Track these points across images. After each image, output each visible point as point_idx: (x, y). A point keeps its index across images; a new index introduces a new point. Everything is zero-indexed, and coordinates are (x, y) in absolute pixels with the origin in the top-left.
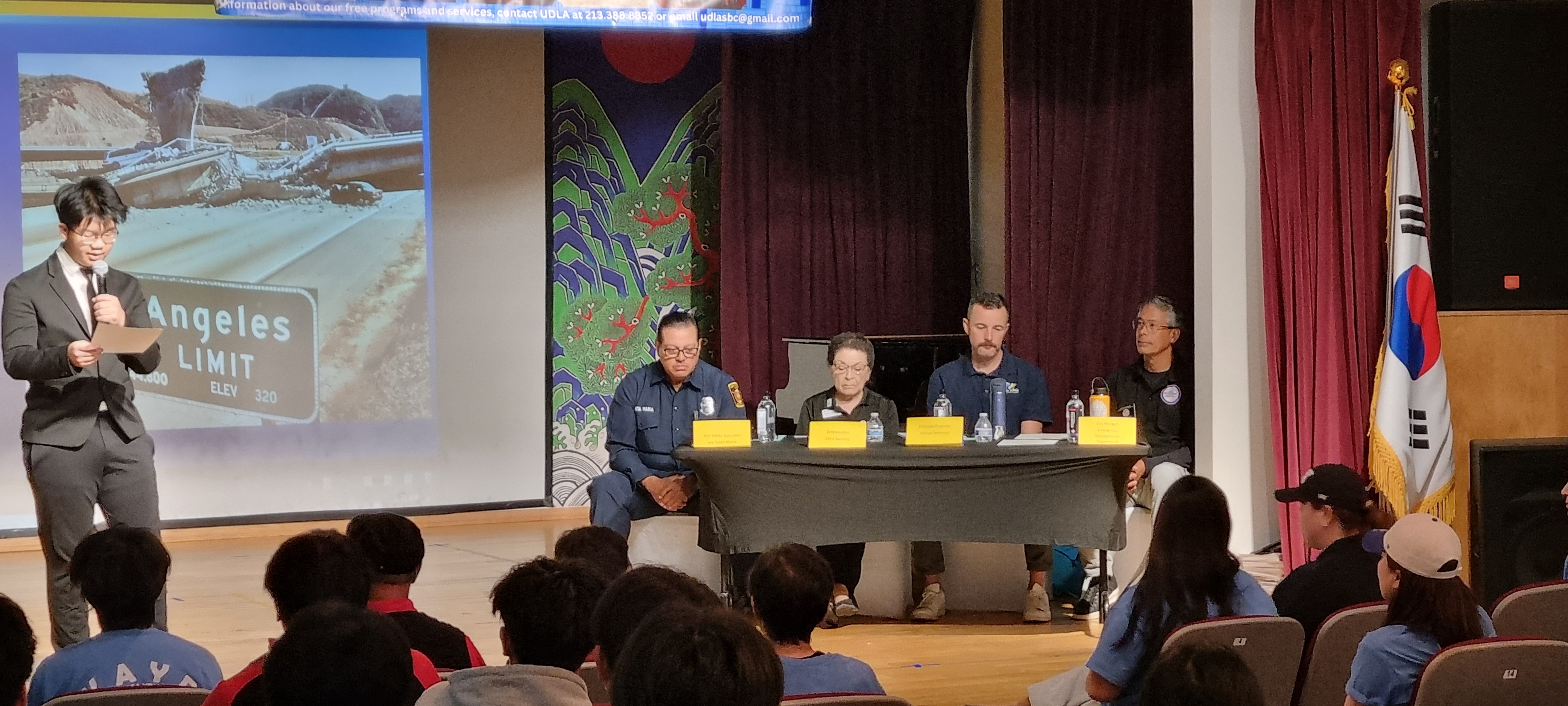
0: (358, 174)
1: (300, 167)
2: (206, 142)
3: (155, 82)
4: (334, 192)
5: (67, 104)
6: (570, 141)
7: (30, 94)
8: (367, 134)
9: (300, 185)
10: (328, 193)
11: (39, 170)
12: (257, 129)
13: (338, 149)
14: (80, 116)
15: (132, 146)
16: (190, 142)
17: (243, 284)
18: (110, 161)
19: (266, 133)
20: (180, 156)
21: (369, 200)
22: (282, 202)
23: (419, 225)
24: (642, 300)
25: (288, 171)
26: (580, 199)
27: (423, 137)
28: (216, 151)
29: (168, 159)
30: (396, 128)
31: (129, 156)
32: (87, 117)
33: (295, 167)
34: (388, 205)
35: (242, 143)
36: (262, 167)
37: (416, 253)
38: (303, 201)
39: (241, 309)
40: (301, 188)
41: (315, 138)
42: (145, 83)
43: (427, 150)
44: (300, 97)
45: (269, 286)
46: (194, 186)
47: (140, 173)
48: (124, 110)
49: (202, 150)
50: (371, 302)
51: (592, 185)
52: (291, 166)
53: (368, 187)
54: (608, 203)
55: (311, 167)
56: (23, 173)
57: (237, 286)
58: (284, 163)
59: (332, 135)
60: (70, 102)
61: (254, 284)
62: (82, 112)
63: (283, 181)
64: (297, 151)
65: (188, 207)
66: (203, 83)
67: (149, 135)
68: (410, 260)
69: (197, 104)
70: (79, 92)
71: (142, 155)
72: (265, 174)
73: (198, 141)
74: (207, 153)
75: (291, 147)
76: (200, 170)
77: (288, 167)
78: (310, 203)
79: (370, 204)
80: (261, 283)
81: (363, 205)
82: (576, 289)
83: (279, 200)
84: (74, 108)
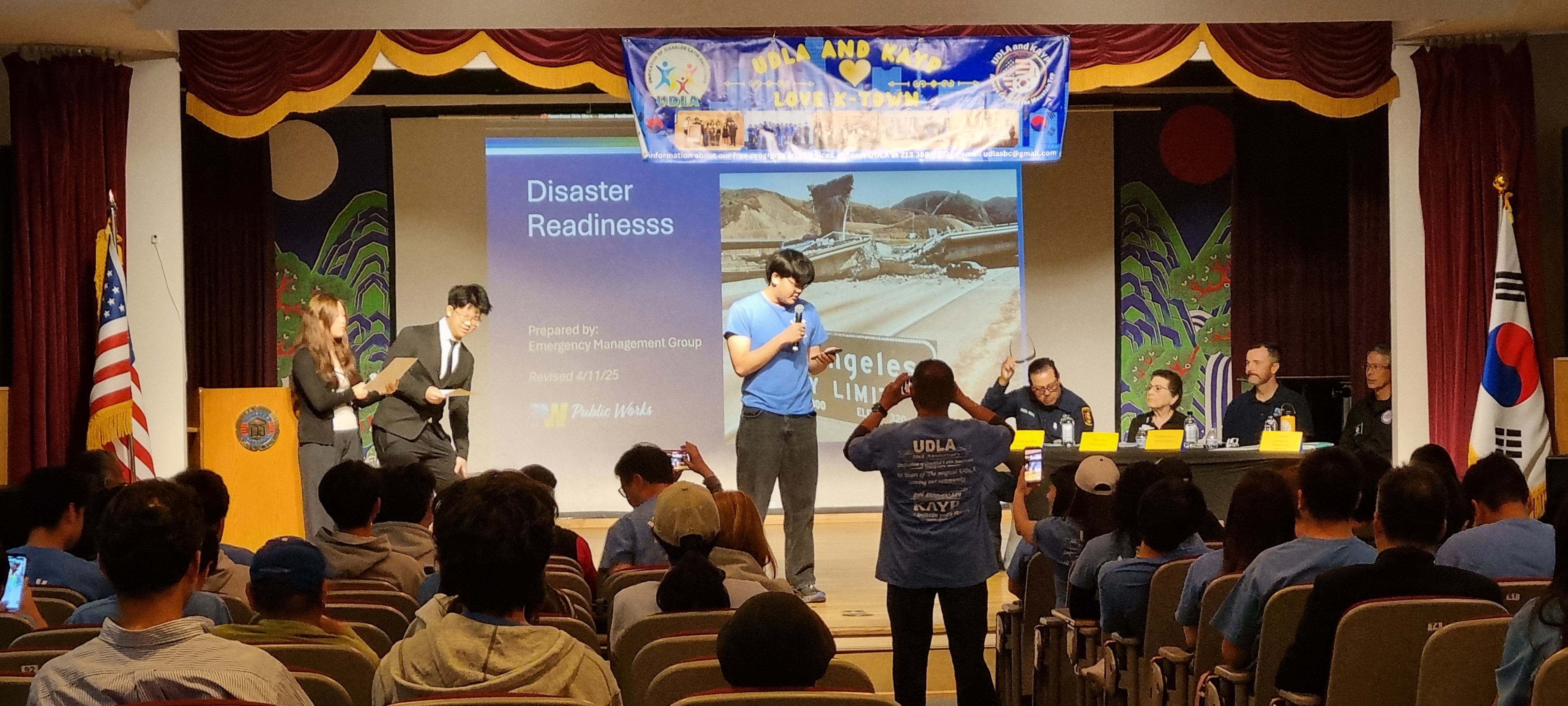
0: (967, 256)
1: (924, 251)
2: (854, 234)
3: (818, 193)
4: (950, 269)
5: (754, 208)
6: (1134, 228)
7: (728, 202)
8: (974, 226)
9: (924, 264)
10: (945, 270)
11: (733, 256)
12: (892, 223)
13: (952, 238)
14: (762, 217)
15: (800, 238)
16: (841, 235)
17: (881, 337)
19: (898, 227)
20: (835, 244)
21: (977, 275)
22: (910, 277)
23: (1015, 293)
24: (1192, 349)
25: (915, 255)
26: (1143, 273)
27: (1019, 228)
28: (861, 241)
29: (826, 247)
30: (997, 222)
32: (768, 217)
33: (920, 252)
34: (991, 278)
35: (881, 234)
36: (895, 252)
37: (1013, 315)
38: (926, 276)
39: (879, 355)
40: (925, 267)
41: (935, 230)
42: (810, 193)
43: (1021, 238)
44: (924, 199)
45: (900, 338)
46: (845, 266)
48: (795, 212)
49: (852, 240)
50: (978, 350)
51: (1152, 262)
52: (917, 251)
53: (975, 265)
54: (1165, 276)
55: (932, 251)
56: (722, 258)
57: (876, 339)
58: (912, 249)
59: (948, 228)
60: (756, 207)
61: (889, 337)
62: (764, 213)
63: (911, 262)
64: (921, 240)
65: (841, 281)
66: (852, 192)
67: (812, 230)
68: (1008, 319)
69: (847, 207)
70: (761, 199)
71: (807, 244)
72: (897, 256)
73: (848, 233)
74: (855, 242)
75: (917, 237)
76: (849, 254)
77: (915, 252)
78: (931, 278)
79: (977, 278)
80: (894, 336)
81: (972, 279)
82: (1139, 340)
83: (908, 276)
84: (759, 211)
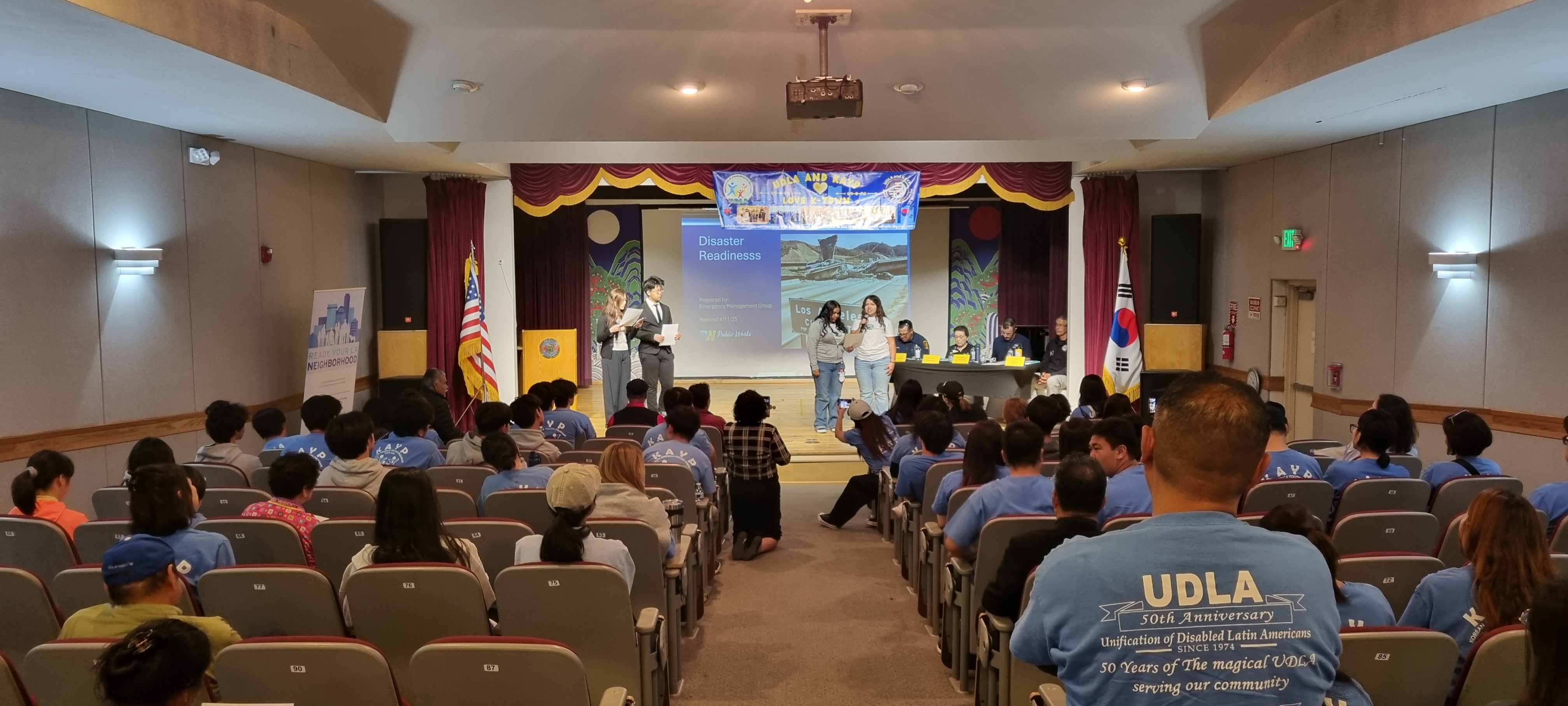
0: (885, 270)
1: (867, 268)
2: (837, 260)
3: (822, 242)
4: (878, 275)
5: (795, 249)
6: (957, 258)
7: (784, 246)
8: (888, 257)
10: (876, 276)
11: (786, 269)
12: (854, 256)
13: (879, 262)
14: (799, 253)
15: (814, 262)
16: (832, 260)
18: (808, 266)
19: (856, 257)
20: (829, 265)
21: (889, 278)
23: (906, 286)
24: (982, 311)
25: (863, 269)
26: (961, 278)
27: (908, 258)
28: (840, 263)
29: (825, 266)
30: (898, 255)
31: (814, 265)
32: (801, 253)
33: (865, 268)
34: (896, 279)
35: (849, 260)
36: (855, 268)
37: (904, 295)
38: (868, 278)
39: (848, 312)
40: (867, 274)
41: (872, 259)
42: (819, 242)
43: (909, 262)
44: (867, 245)
46: (833, 274)
47: (817, 270)
48: (812, 250)
51: (965, 273)
53: (889, 274)
54: (971, 279)
55: (870, 267)
56: (781, 270)
58: (862, 267)
59: (877, 258)
60: (796, 248)
62: (799, 251)
63: (861, 272)
64: (866, 263)
65: (831, 280)
66: (836, 243)
67: (820, 258)
68: (902, 297)
69: (834, 248)
70: (798, 245)
71: (818, 264)
72: (856, 270)
73: (835, 260)
74: (837, 264)
75: (864, 262)
76: (835, 269)
78: (870, 279)
80: (854, 304)
81: (887, 280)
82: (958, 306)
83: (860, 278)
84: (797, 250)
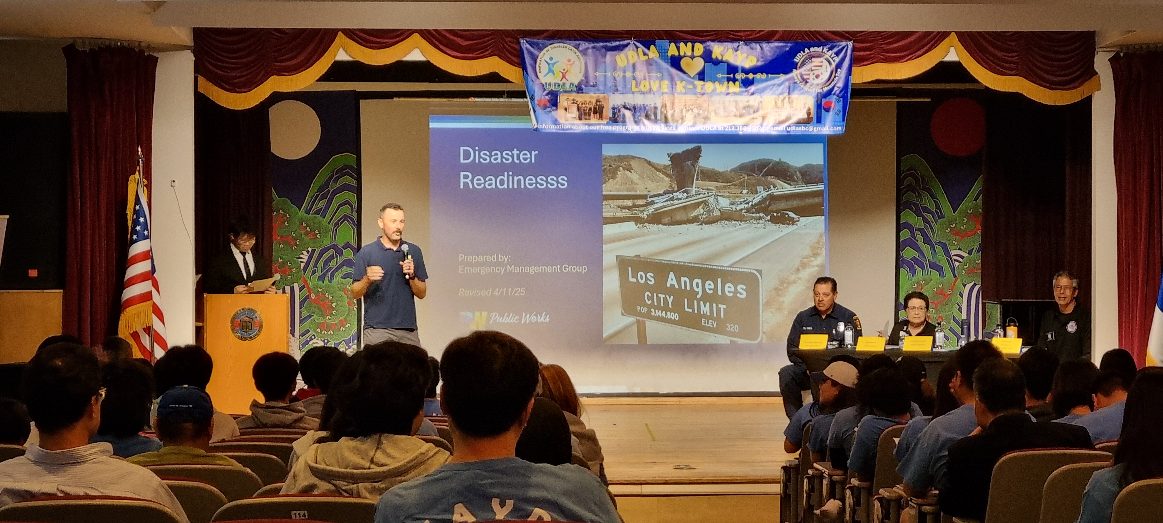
0: (786, 207)
1: (753, 203)
2: (701, 190)
3: (674, 158)
4: (772, 217)
5: (627, 170)
6: (911, 189)
7: (608, 164)
8: (791, 185)
9: (753, 213)
10: (769, 217)
11: (612, 205)
12: (730, 183)
13: (775, 194)
14: (634, 176)
15: (661, 192)
16: (692, 190)
17: (720, 266)
18: (650, 200)
19: (735, 185)
20: (687, 197)
21: (793, 221)
22: (743, 222)
23: (821, 236)
24: (954, 279)
25: (747, 206)
26: (916, 222)
27: (825, 187)
28: (707, 195)
29: (681, 199)
30: (808, 182)
31: (660, 197)
32: (638, 176)
33: (750, 204)
34: (803, 224)
35: (721, 191)
36: (732, 204)
37: (819, 252)
38: (755, 222)
39: (719, 280)
40: (754, 215)
41: (762, 188)
42: (669, 159)
43: (826, 194)
44: (754, 165)
45: (735, 268)
46: (694, 214)
47: (665, 207)
48: (658, 173)
49: (700, 194)
50: (793, 277)
51: (924, 214)
52: (748, 203)
53: (792, 215)
54: (934, 224)
55: (760, 203)
56: (603, 206)
57: (717, 268)
58: (744, 202)
59: (772, 186)
60: (629, 169)
61: (727, 267)
62: (635, 174)
63: (744, 211)
64: (751, 195)
65: (691, 224)
66: (700, 158)
67: (671, 186)
68: (816, 255)
69: (697, 169)
70: (633, 163)
71: (666, 197)
72: (734, 207)
73: (697, 189)
74: (702, 196)
75: (748, 193)
76: (698, 205)
77: (746, 204)
78: (758, 223)
79: (793, 224)
80: (730, 266)
81: (789, 224)
82: (913, 272)
83: (741, 221)
84: (631, 172)
